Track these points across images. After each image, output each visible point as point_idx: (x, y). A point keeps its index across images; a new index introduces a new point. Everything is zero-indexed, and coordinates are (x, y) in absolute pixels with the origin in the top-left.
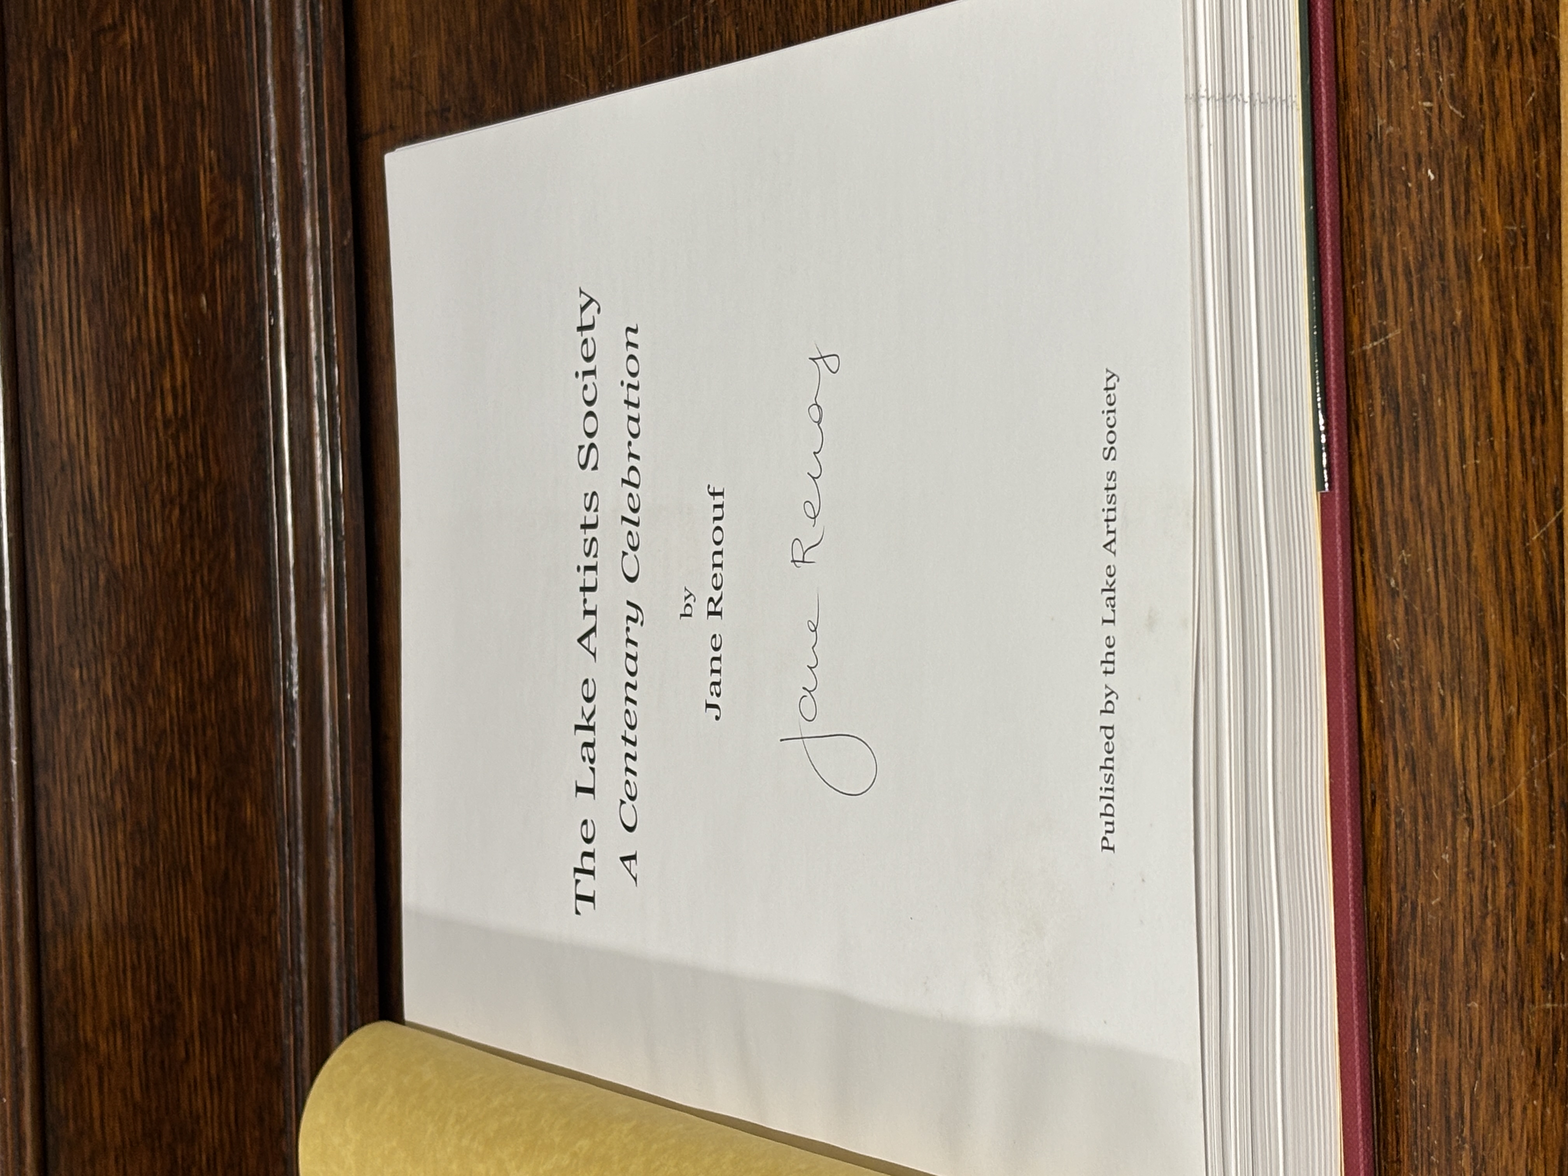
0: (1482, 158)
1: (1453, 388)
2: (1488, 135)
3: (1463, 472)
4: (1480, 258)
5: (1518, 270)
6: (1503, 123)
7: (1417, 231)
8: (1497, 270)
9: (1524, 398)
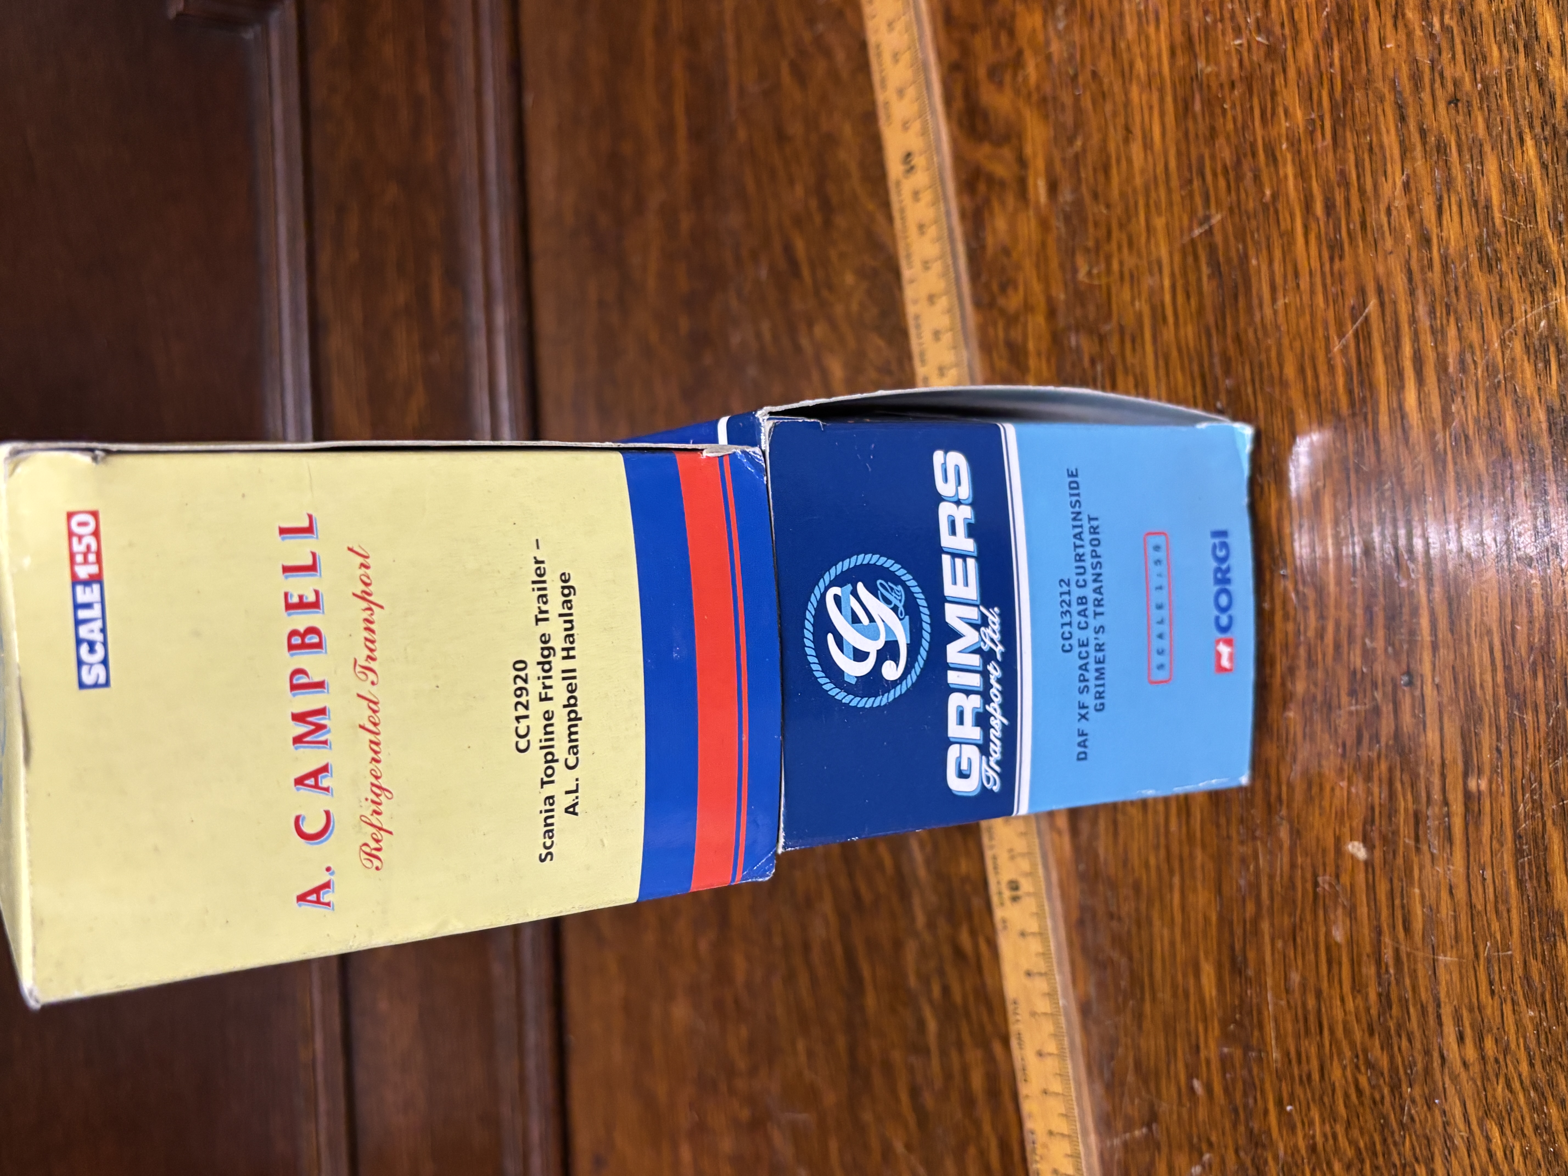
0: (1284, 71)
1: (1265, 252)
2: (1289, 53)
3: (1275, 312)
4: (1284, 146)
5: (1316, 149)
6: (1302, 39)
7: (1234, 140)
8: (1299, 152)
9: (1324, 244)
